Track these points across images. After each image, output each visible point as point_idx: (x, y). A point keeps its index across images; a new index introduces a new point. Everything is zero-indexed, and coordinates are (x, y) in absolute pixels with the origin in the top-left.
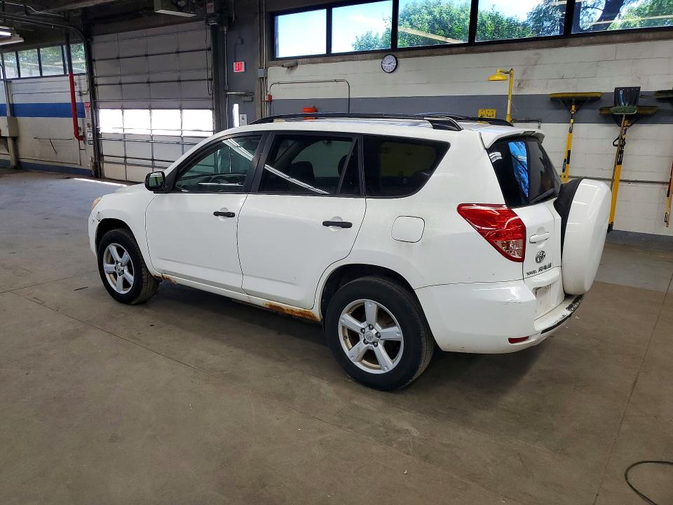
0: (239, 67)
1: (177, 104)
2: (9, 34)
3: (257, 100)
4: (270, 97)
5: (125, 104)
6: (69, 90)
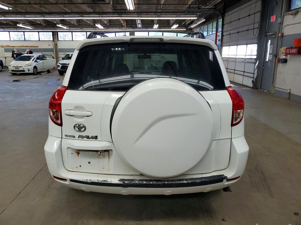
0: (273, 19)
1: (245, 42)
2: (196, 18)
3: (277, 37)
4: (282, 34)
5: (230, 44)
6: (215, 39)
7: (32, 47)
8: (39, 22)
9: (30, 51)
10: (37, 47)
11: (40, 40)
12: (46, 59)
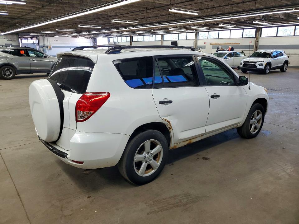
7: (234, 44)
8: (243, 20)
9: (232, 48)
10: (239, 44)
11: (243, 37)
12: (238, 56)
